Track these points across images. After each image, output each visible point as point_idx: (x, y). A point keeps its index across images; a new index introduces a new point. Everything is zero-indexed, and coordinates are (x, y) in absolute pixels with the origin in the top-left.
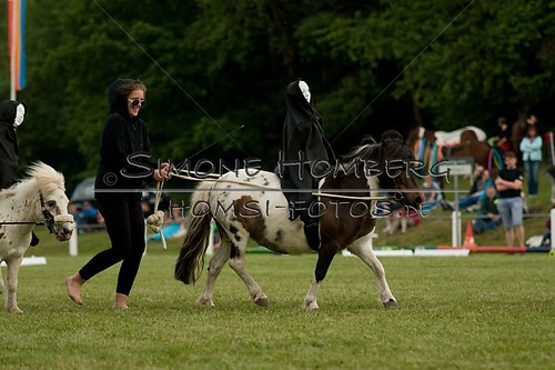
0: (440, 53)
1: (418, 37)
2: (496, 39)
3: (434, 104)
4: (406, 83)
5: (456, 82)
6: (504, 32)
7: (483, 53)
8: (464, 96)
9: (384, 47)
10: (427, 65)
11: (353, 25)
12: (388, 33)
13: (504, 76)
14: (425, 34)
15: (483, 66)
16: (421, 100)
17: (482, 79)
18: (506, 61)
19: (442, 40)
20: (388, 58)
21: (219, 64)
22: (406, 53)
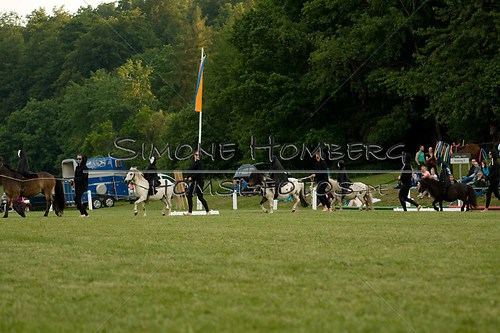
0: (451, 92)
1: (438, 83)
2: (483, 85)
3: (448, 122)
4: (430, 110)
5: (460, 109)
6: (488, 80)
7: (476, 92)
8: (465, 118)
9: (418, 88)
10: (443, 99)
11: (400, 75)
12: (420, 80)
13: (488, 106)
14: (442, 81)
15: (475, 100)
16: (440, 120)
17: (475, 108)
18: (490, 97)
19: (452, 84)
20: (420, 94)
21: (321, 97)
22: (431, 92)
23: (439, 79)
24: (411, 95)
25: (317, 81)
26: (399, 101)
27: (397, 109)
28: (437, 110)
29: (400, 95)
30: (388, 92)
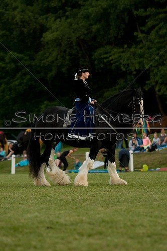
23: (158, 54)
24: (133, 69)
25: (50, 59)
26: (123, 75)
27: (121, 82)
28: (157, 83)
29: (124, 69)
30: (113, 67)
